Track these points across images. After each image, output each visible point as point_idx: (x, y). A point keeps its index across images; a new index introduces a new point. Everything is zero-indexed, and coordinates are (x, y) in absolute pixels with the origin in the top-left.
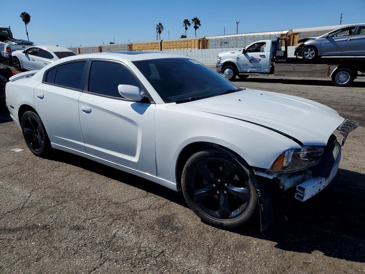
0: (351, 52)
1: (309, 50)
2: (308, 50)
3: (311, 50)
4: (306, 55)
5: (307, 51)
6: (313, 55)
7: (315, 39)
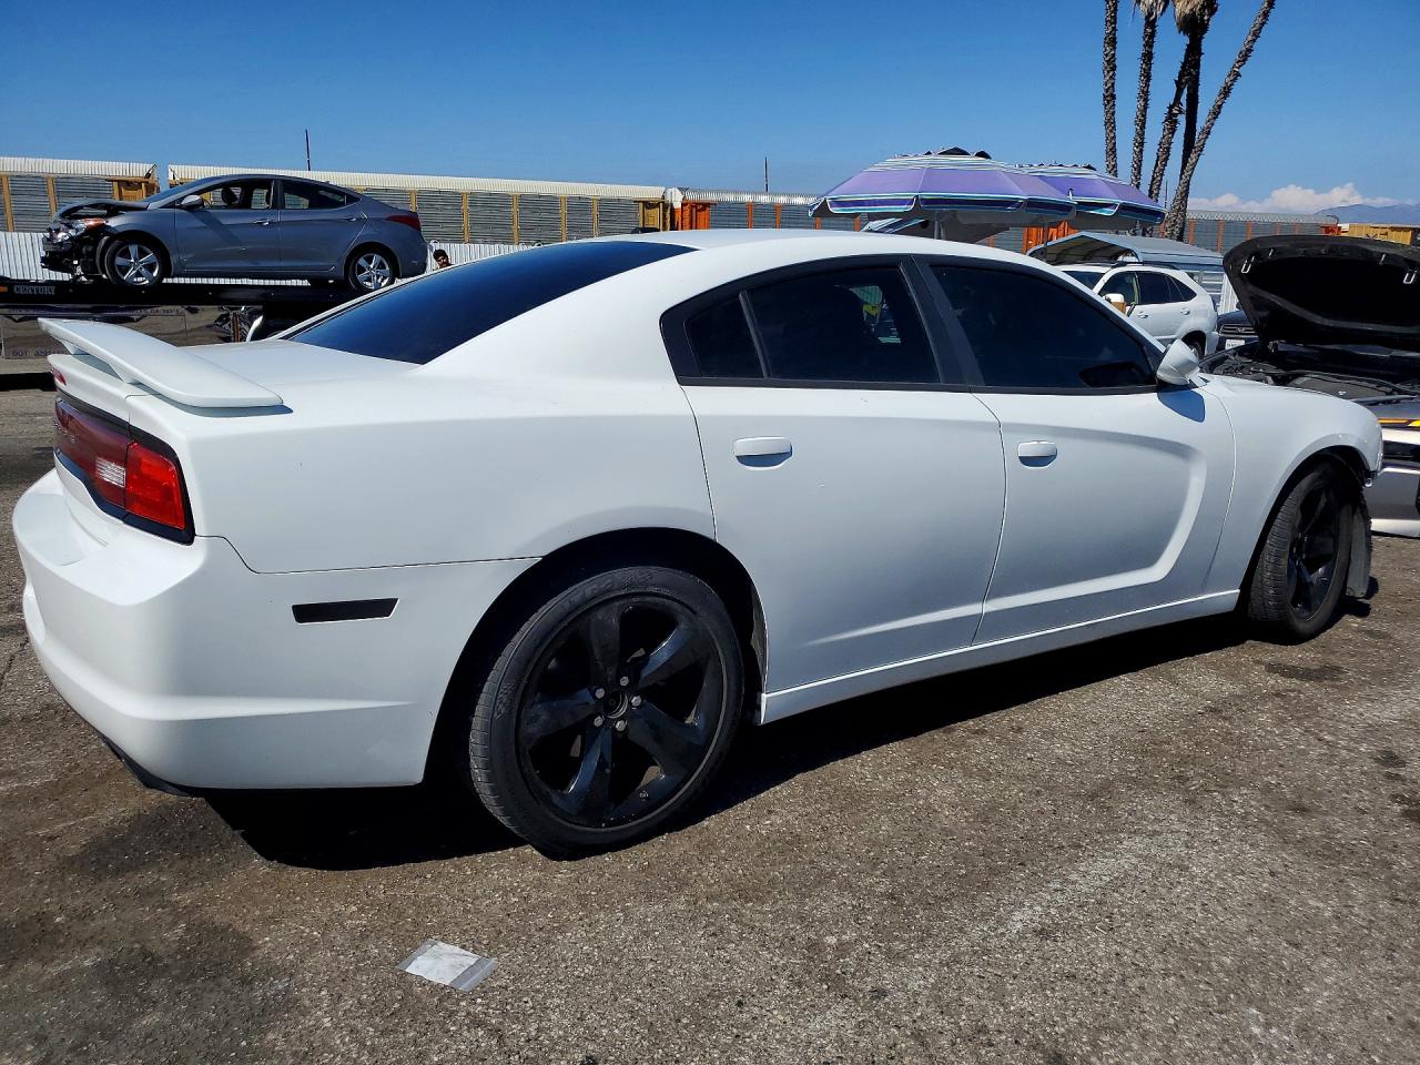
0: (282, 264)
1: (133, 249)
2: (127, 251)
3: (142, 253)
4: (125, 270)
5: (126, 254)
6: (152, 271)
7: (145, 209)
